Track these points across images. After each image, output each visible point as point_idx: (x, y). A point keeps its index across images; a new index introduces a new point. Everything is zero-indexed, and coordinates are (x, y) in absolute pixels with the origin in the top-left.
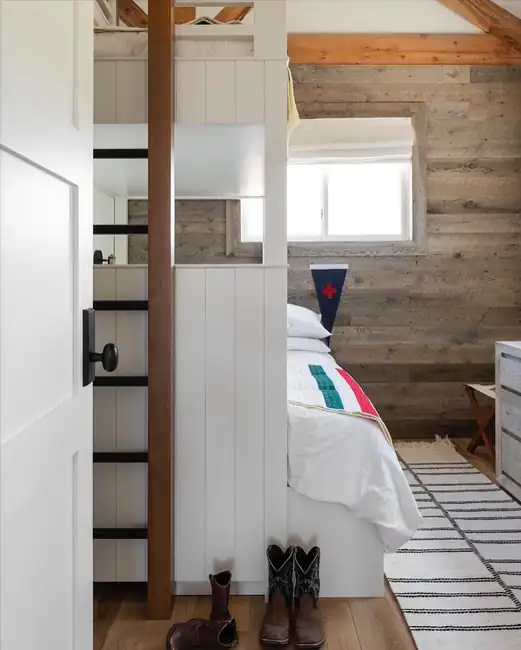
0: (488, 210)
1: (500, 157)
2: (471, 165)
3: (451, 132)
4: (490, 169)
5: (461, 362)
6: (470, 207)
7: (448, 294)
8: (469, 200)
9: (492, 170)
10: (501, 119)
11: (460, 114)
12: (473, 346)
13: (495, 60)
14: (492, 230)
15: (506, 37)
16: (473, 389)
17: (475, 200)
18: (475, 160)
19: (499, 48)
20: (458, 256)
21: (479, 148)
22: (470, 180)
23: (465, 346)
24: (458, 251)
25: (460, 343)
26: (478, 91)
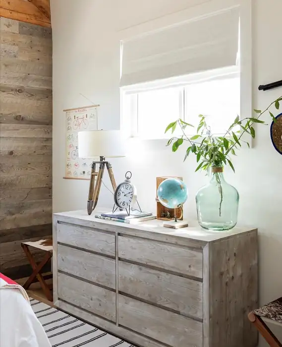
0: (31, 122)
1: (38, 87)
2: (20, 91)
3: (6, 66)
4: (31, 94)
5: (14, 227)
6: (19, 119)
7: (4, 180)
8: (18, 114)
9: (32, 95)
10: (38, 61)
11: (13, 54)
12: (21, 215)
13: (34, 21)
14: (33, 136)
15: (41, 7)
16: (27, 246)
17: (22, 114)
18: (22, 87)
19: (37, 14)
20: (11, 153)
21: (24, 79)
22: (19, 101)
23: (17, 216)
24: (12, 149)
25: (13, 214)
26: (24, 40)
